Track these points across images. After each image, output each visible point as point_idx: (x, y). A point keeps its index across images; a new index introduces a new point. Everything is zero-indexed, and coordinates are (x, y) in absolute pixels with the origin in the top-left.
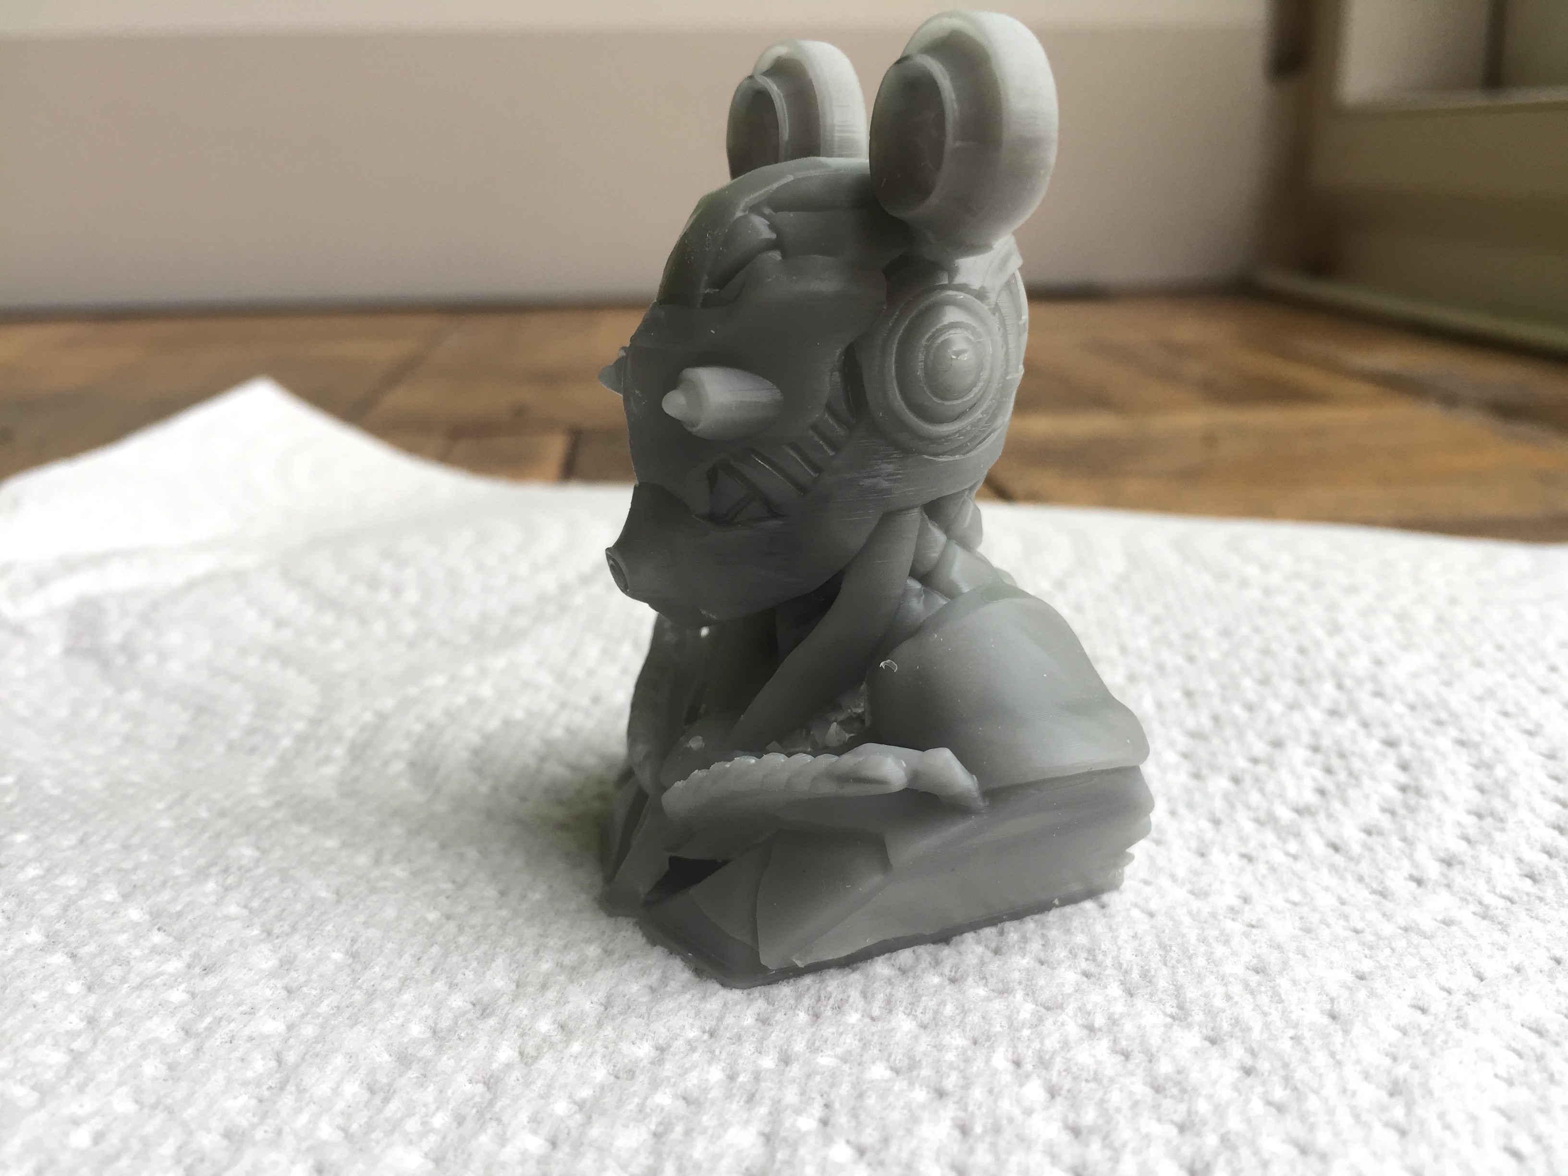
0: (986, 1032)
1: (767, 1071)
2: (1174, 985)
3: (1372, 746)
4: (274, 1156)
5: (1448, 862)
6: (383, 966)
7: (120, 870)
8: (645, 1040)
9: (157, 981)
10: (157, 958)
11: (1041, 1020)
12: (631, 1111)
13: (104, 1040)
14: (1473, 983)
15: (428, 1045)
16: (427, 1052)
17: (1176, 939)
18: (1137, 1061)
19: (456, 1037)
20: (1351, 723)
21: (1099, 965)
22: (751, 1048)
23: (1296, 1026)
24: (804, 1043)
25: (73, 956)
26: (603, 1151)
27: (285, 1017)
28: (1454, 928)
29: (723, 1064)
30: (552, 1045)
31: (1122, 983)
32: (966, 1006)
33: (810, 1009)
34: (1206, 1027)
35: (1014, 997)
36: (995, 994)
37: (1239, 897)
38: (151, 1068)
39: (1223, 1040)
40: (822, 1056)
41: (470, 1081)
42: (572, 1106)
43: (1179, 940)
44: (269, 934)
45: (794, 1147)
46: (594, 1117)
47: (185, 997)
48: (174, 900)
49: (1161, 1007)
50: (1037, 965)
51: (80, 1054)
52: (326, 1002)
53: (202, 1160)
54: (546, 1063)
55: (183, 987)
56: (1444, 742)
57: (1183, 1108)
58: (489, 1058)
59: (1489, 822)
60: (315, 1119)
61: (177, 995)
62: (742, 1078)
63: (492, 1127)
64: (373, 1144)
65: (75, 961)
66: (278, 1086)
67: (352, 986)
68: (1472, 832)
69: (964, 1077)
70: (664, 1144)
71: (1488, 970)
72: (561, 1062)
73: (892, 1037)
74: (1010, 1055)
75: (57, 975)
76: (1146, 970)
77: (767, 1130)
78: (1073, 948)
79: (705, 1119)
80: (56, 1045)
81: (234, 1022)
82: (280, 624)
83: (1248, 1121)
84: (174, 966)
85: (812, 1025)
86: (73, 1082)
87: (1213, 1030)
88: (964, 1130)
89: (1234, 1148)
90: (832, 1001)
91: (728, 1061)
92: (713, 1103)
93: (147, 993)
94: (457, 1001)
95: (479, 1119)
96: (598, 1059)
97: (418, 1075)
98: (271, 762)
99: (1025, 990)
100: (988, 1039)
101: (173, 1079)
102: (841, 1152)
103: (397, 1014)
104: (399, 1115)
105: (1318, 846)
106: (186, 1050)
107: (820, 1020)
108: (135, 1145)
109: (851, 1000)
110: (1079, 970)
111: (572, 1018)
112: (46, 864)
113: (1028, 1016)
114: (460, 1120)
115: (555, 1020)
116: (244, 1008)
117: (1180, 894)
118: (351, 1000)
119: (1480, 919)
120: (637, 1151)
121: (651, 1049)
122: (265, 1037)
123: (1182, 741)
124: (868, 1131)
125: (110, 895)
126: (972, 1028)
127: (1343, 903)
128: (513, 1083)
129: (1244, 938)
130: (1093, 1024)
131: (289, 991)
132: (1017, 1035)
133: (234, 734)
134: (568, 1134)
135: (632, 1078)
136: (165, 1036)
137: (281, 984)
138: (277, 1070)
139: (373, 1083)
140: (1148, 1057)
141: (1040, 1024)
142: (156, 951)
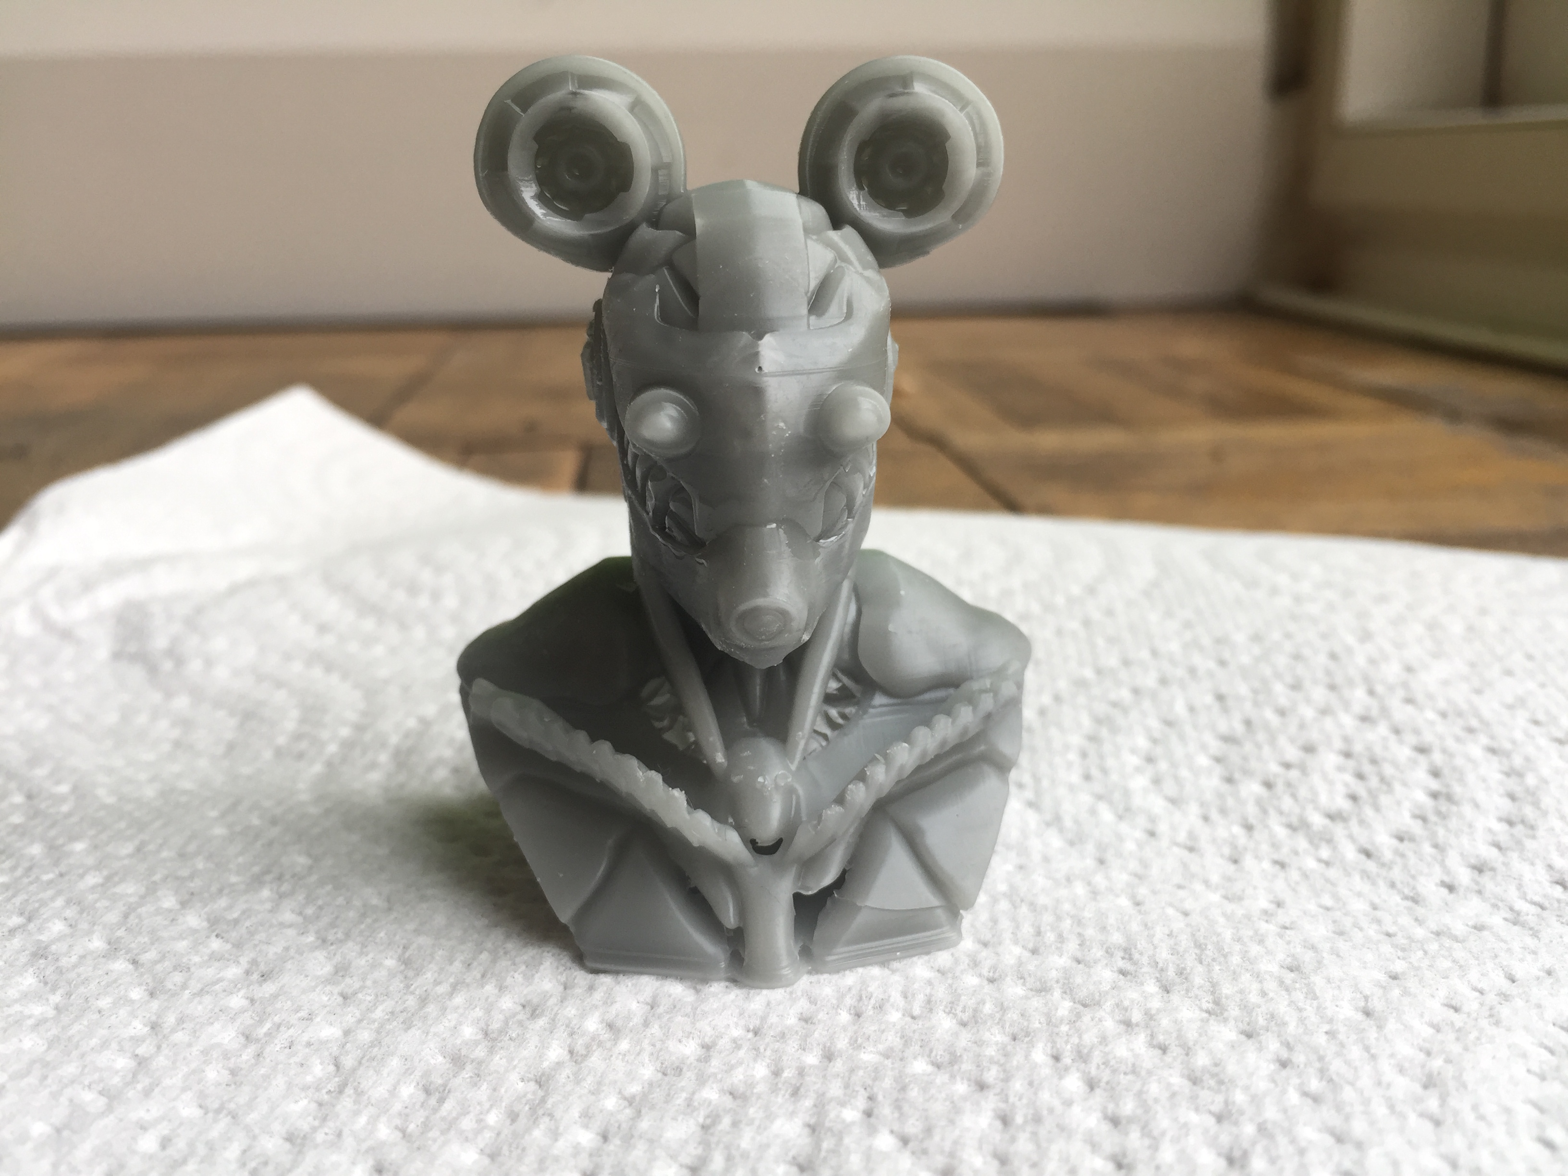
0: (1025, 1029)
1: (811, 1066)
2: (1211, 982)
3: (1404, 753)
4: (334, 1158)
5: (1479, 869)
6: (435, 972)
7: (177, 878)
8: (691, 1038)
9: (217, 987)
10: (217, 964)
11: (1079, 1016)
12: (679, 1105)
13: (168, 1045)
14: (1505, 985)
15: (480, 1046)
16: (480, 1052)
17: (1211, 937)
18: (1175, 1054)
19: (508, 1037)
20: (1383, 729)
21: (1135, 964)
22: (795, 1045)
23: (1331, 1021)
24: (847, 1040)
25: (135, 962)
26: (652, 1142)
27: (341, 1023)
28: (1485, 933)
29: (769, 1061)
30: (600, 1044)
31: (1158, 980)
32: (1006, 1004)
33: (852, 1008)
34: (1242, 1022)
35: (1052, 995)
36: (1034, 993)
37: (1272, 902)
38: (213, 1074)
39: (1258, 1034)
40: (864, 1053)
41: (522, 1080)
42: (620, 1101)
43: (1215, 939)
44: (324, 941)
45: (839, 1136)
46: (643, 1111)
47: (245, 1003)
48: (230, 907)
49: (1198, 1002)
50: (1075, 965)
51: (145, 1059)
52: (380, 1008)
53: (266, 1163)
54: (595, 1060)
55: (242, 993)
56: (1476, 751)
57: (1220, 1099)
58: (540, 1057)
59: (1519, 829)
60: (373, 1121)
61: (237, 1001)
62: (786, 1074)
63: (545, 1122)
64: (430, 1142)
65: (136, 969)
66: (337, 1090)
67: (405, 991)
68: (1503, 839)
69: (1005, 1071)
70: (712, 1134)
71: (1519, 972)
72: (609, 1059)
73: (933, 1034)
74: (1049, 1051)
75: (120, 981)
76: (1182, 967)
77: (812, 1121)
78: (1109, 948)
79: (752, 1111)
80: (121, 1050)
81: (292, 1028)
82: (323, 629)
83: (1285, 1111)
84: (233, 972)
85: (854, 1025)
86: (139, 1087)
87: (1248, 1024)
88: (1005, 1120)
89: (1271, 1137)
90: (873, 1001)
91: (773, 1058)
92: (759, 1097)
93: (207, 999)
94: (507, 1003)
95: (532, 1116)
96: (645, 1057)
97: (471, 1075)
98: (318, 768)
99: (1062, 989)
100: (1027, 1034)
101: (235, 1084)
102: (885, 1141)
103: (449, 1017)
104: (454, 1114)
105: (1350, 853)
106: (247, 1055)
107: (861, 1019)
108: (201, 1150)
109: (892, 1000)
110: (1115, 969)
111: (620, 1017)
112: (105, 873)
113: (1066, 1013)
114: (513, 1117)
115: (603, 1020)
116: (302, 1014)
117: (1215, 897)
118: (405, 1005)
119: (1511, 925)
120: (686, 1142)
121: (697, 1047)
122: (323, 1043)
123: (1215, 746)
124: (911, 1121)
125: (169, 902)
126: (1011, 1025)
127: (1375, 907)
128: (564, 1080)
129: (1278, 938)
130: (1131, 1020)
131: (345, 997)
132: (1056, 1030)
133: (281, 740)
134: (619, 1127)
135: (680, 1075)
136: (226, 1041)
137: (336, 990)
138: (336, 1074)
139: (428, 1084)
140: (1185, 1050)
141: (1078, 1020)
142: (215, 957)
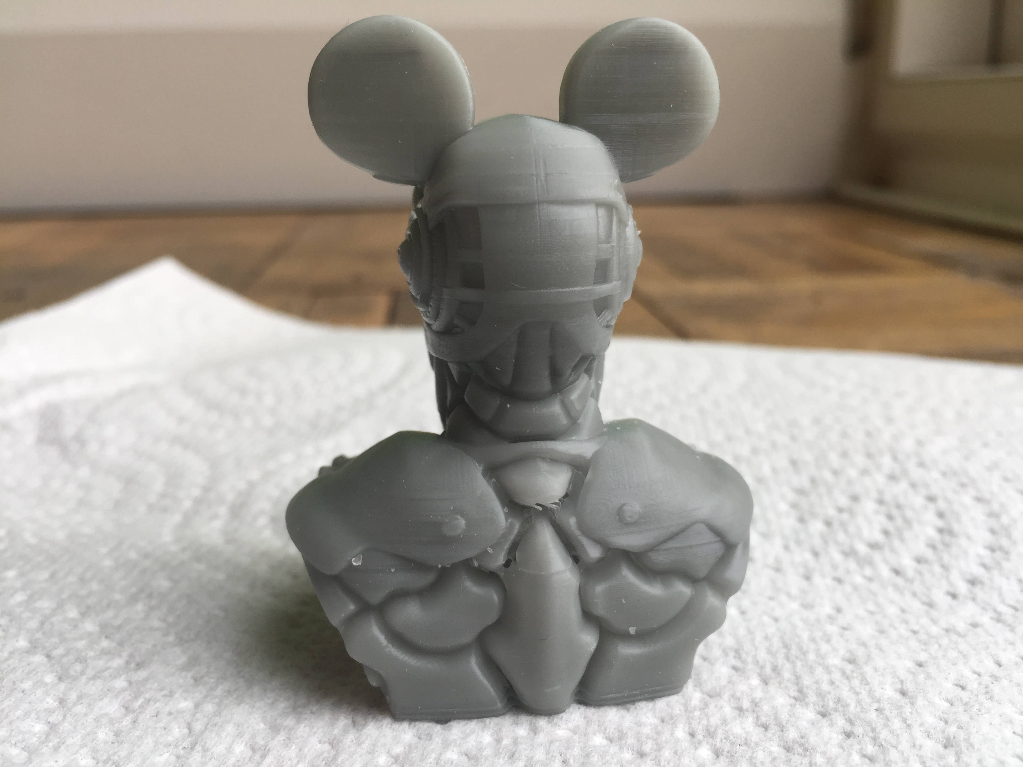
0: (669, 714)
1: (522, 737)
2: (795, 676)
3: (918, 501)
5: (973, 582)
7: (78, 596)
9: (106, 673)
10: (106, 657)
11: (706, 705)
13: (71, 715)
14: (994, 668)
15: (290, 717)
16: (290, 722)
17: (794, 639)
18: (773, 731)
19: (310, 711)
20: (903, 485)
21: (743, 662)
23: (878, 701)
25: (48, 656)
27: (193, 698)
28: (979, 630)
29: (492, 731)
31: (760, 675)
34: (818, 705)
35: (687, 688)
37: (834, 609)
38: (103, 735)
39: (830, 714)
40: (559, 729)
41: (320, 742)
42: (389, 759)
43: (796, 640)
44: (181, 640)
47: (125, 684)
48: (115, 617)
49: (787, 691)
50: (702, 663)
51: (55, 725)
52: (220, 688)
54: (371, 729)
55: (123, 677)
56: (967, 499)
57: (806, 761)
59: (998, 554)
61: (120, 683)
62: (505, 742)
65: (49, 661)
66: (190, 747)
68: (988, 561)
69: (657, 744)
71: (1004, 659)
72: (381, 727)
73: (606, 716)
74: (687, 730)
75: (37, 670)
76: (775, 665)
78: (725, 648)
80: (38, 718)
81: (158, 702)
82: (182, 420)
84: (117, 662)
86: (51, 744)
87: (823, 707)
91: (495, 729)
92: (486, 759)
93: (99, 682)
97: (284, 738)
98: (177, 518)
99: (694, 683)
100: (672, 718)
101: (118, 742)
105: (885, 572)
106: (127, 721)
110: (730, 666)
112: (29, 592)
113: (698, 702)
116: (165, 692)
117: (795, 606)
119: (996, 622)
122: (180, 712)
123: (791, 496)
125: (73, 613)
126: (660, 711)
127: (903, 611)
128: (349, 743)
129: (840, 637)
130: (742, 707)
131: (195, 680)
132: (691, 715)
133: (152, 498)
135: (430, 739)
136: (112, 712)
137: (190, 675)
138: (189, 735)
139: (254, 744)
140: (780, 728)
141: (706, 708)
142: (105, 652)
